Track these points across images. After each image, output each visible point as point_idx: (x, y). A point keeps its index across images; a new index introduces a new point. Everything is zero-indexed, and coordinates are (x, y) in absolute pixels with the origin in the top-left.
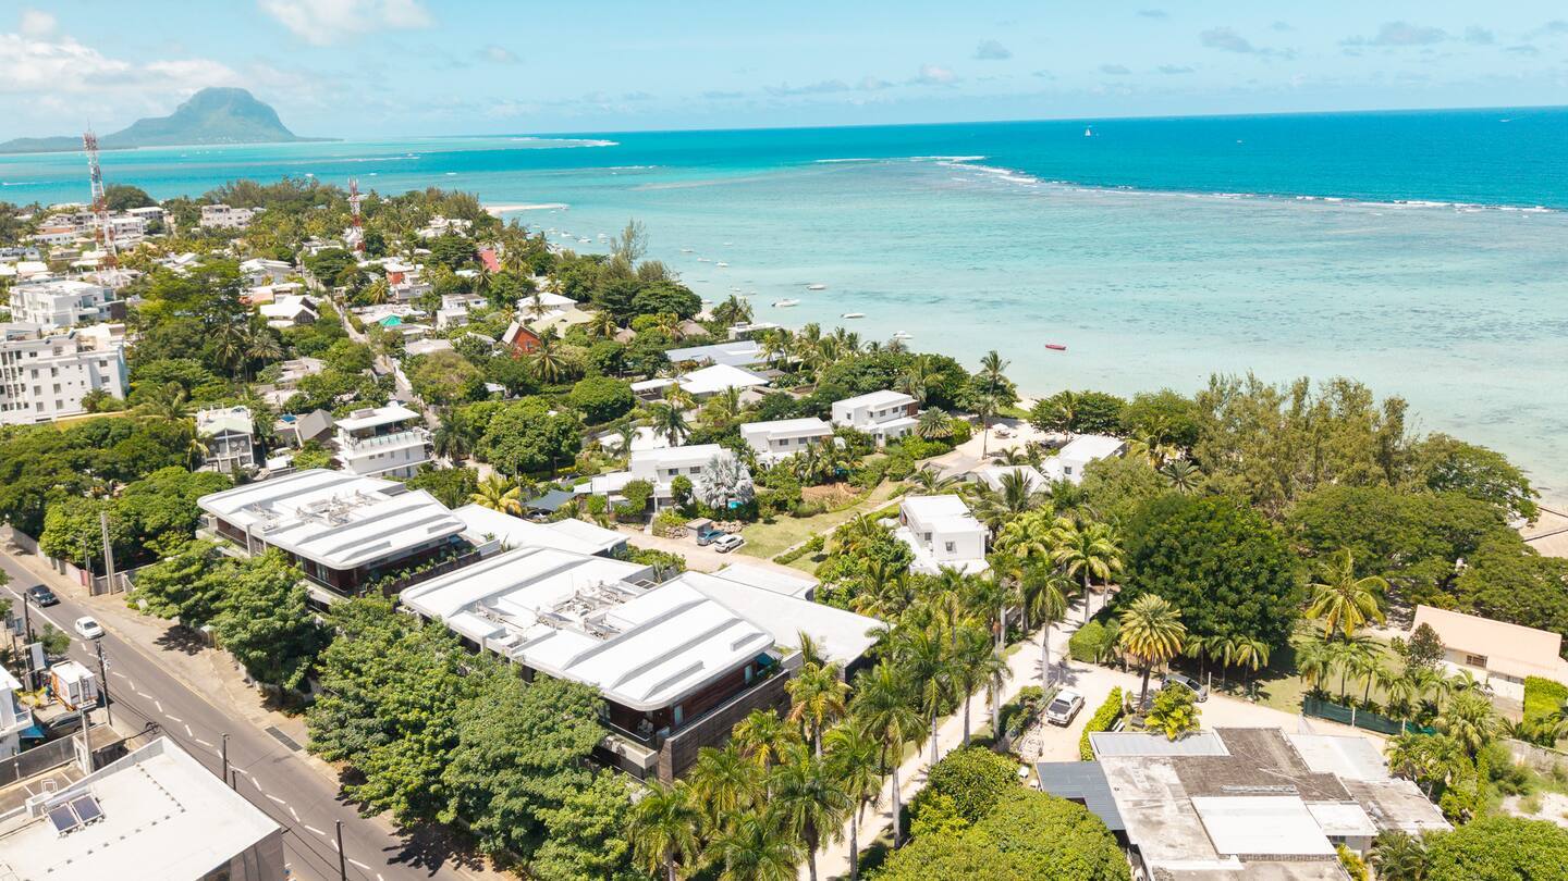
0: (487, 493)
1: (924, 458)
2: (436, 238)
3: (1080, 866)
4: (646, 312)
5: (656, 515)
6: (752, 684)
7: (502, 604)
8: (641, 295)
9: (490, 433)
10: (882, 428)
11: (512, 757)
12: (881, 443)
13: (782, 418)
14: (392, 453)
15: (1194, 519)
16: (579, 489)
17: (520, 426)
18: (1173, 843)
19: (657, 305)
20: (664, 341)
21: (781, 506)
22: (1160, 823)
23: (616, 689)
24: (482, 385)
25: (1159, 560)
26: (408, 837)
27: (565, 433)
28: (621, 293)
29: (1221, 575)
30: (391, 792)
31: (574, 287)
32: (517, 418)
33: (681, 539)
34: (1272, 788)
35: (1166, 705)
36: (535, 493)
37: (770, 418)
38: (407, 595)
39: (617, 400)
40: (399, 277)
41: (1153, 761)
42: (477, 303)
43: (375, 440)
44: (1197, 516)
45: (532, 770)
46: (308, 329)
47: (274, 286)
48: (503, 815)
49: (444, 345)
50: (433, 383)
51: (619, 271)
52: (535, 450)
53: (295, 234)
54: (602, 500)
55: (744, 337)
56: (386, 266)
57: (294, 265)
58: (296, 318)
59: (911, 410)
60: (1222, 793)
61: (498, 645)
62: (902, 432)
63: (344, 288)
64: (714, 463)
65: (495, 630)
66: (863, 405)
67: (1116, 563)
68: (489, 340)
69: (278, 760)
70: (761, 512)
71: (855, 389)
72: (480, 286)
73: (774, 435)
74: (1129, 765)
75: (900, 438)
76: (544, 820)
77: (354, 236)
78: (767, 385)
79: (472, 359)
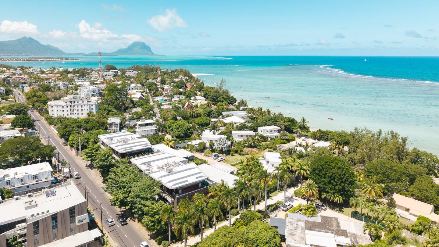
0: (166, 141)
1: (280, 144)
2: (178, 81)
3: (264, 239)
4: (221, 102)
5: (206, 151)
6: (200, 188)
7: (152, 164)
8: (220, 97)
9: (171, 128)
10: (270, 135)
11: (140, 195)
12: (269, 139)
13: (244, 130)
14: (148, 130)
15: (327, 162)
16: (189, 143)
17: (178, 127)
18: (295, 239)
19: (223, 100)
20: (223, 109)
21: (236, 152)
22: (295, 235)
23: (167, 184)
24: (176, 117)
25: (317, 172)
26: (122, 213)
27: (189, 129)
28: (215, 97)
29: (332, 178)
30: (117, 200)
31: (206, 95)
32: (178, 125)
33: (210, 157)
34: (328, 231)
35: (307, 207)
36: (179, 143)
37: (240, 130)
38: (132, 160)
39: (205, 123)
40: (166, 90)
41: (300, 221)
42: (182, 97)
43: (144, 127)
44: (328, 161)
45: (143, 198)
46: (141, 101)
47: (137, 90)
48: (138, 209)
49: (170, 107)
50: (164, 115)
51: (217, 91)
52: (181, 133)
53: (146, 78)
54: (193, 146)
55: (244, 110)
56: (164, 87)
57: (143, 85)
58: (139, 98)
59: (279, 131)
60: (314, 230)
61: (147, 172)
62: (276, 137)
63: (153, 92)
64: (220, 139)
65: (147, 169)
66: (266, 128)
67: (308, 172)
68: (181, 106)
69: (102, 194)
70: (231, 153)
71: (266, 125)
72: (184, 93)
73: (239, 134)
74: (293, 221)
75: (275, 138)
76: (143, 209)
77: (159, 79)
78: (245, 122)
79: (175, 111)
